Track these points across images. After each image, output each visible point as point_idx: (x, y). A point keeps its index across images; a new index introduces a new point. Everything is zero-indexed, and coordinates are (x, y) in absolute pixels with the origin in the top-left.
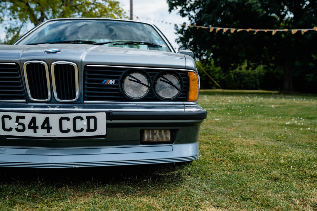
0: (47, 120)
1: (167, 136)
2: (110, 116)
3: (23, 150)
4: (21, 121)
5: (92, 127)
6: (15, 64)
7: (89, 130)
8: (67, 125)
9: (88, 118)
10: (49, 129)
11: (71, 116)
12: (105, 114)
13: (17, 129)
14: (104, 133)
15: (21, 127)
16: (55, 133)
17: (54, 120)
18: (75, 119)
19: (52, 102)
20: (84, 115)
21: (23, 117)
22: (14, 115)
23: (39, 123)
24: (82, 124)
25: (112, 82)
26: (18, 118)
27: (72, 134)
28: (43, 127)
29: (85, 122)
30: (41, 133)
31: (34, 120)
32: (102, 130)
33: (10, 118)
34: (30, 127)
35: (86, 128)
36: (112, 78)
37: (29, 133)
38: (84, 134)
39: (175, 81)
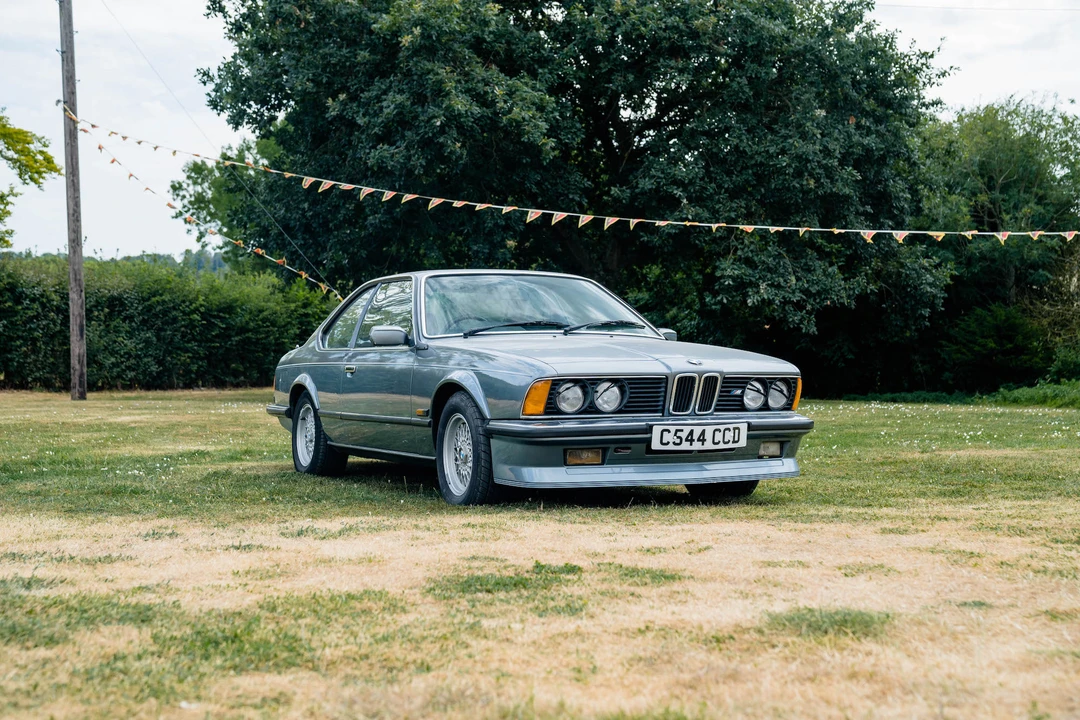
0: (703, 432)
2: (750, 427)
4: (679, 434)
5: (736, 439)
6: (665, 377)
7: (734, 442)
8: (719, 437)
9: (735, 429)
10: (703, 441)
11: (722, 428)
12: (746, 425)
13: (674, 443)
14: (745, 445)
15: (678, 441)
16: (709, 445)
17: (709, 430)
18: (724, 431)
20: (731, 426)
21: (682, 431)
22: (673, 429)
23: (695, 437)
24: (729, 436)
25: (739, 392)
26: (677, 431)
27: (722, 446)
28: (699, 440)
29: (732, 434)
30: (697, 446)
31: (691, 432)
32: (743, 443)
33: (669, 431)
34: (687, 440)
35: (732, 440)
36: (740, 388)
37: (685, 446)
38: (731, 445)
39: (784, 389)
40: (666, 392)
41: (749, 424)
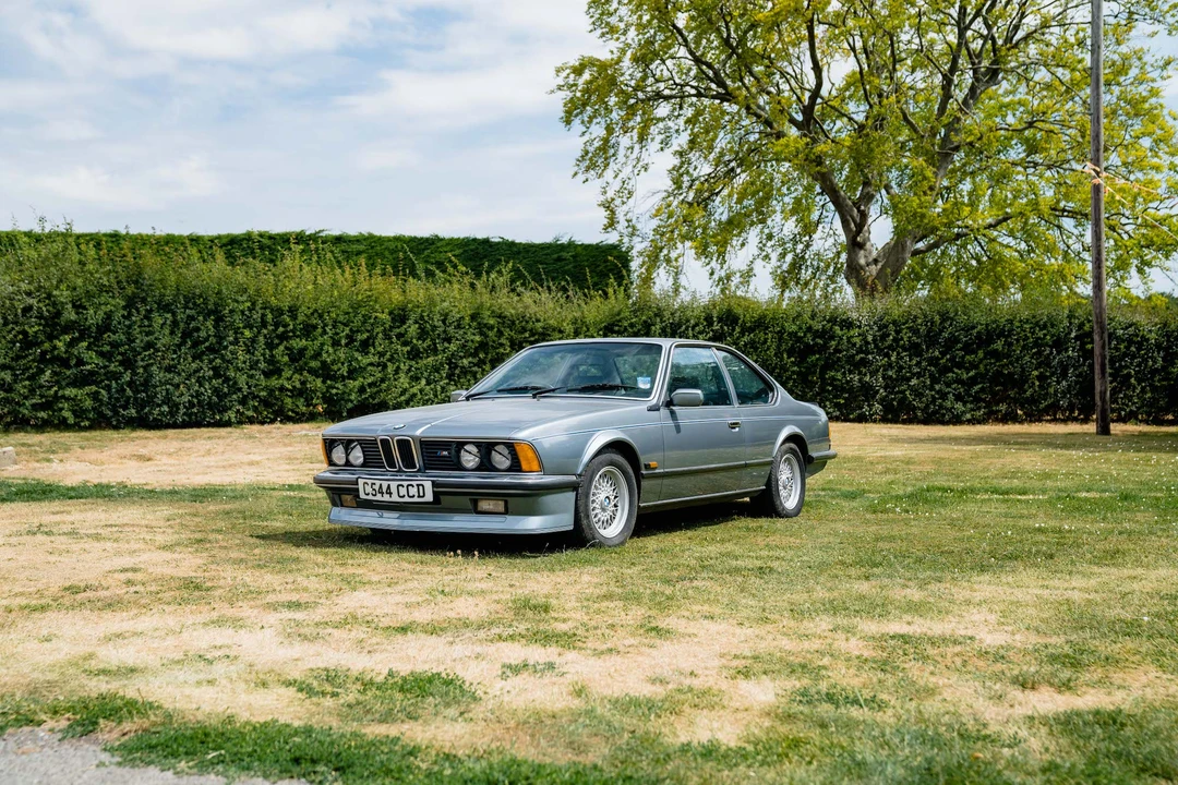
0: (389, 486)
1: (501, 508)
2: (435, 484)
3: (373, 513)
4: (374, 487)
5: (421, 494)
7: (419, 496)
8: (403, 491)
9: (418, 485)
10: (390, 494)
11: (405, 483)
12: (430, 483)
13: (372, 494)
14: (431, 500)
15: (374, 493)
16: (395, 498)
17: (394, 485)
18: (408, 486)
19: (400, 471)
20: (414, 483)
21: (374, 484)
22: (370, 482)
23: (384, 490)
24: (413, 491)
25: (445, 453)
26: (372, 484)
27: (407, 499)
28: (387, 493)
29: (415, 489)
30: (386, 498)
31: (382, 486)
32: (429, 497)
33: (368, 484)
34: (379, 492)
35: (416, 495)
36: (445, 450)
37: (378, 497)
38: (416, 499)
39: (506, 452)
41: (433, 482)
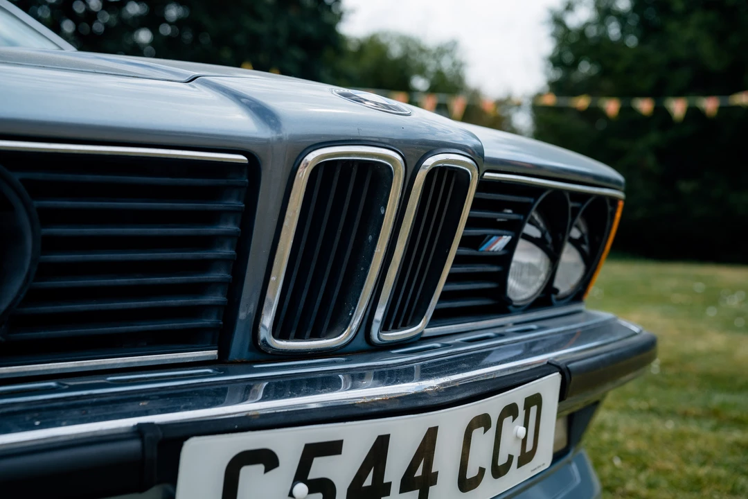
4: (321, 468)
6: (241, 158)
9: (528, 406)
21: (334, 448)
22: (290, 445)
29: (520, 427)
34: (354, 495)
40: (243, 242)
